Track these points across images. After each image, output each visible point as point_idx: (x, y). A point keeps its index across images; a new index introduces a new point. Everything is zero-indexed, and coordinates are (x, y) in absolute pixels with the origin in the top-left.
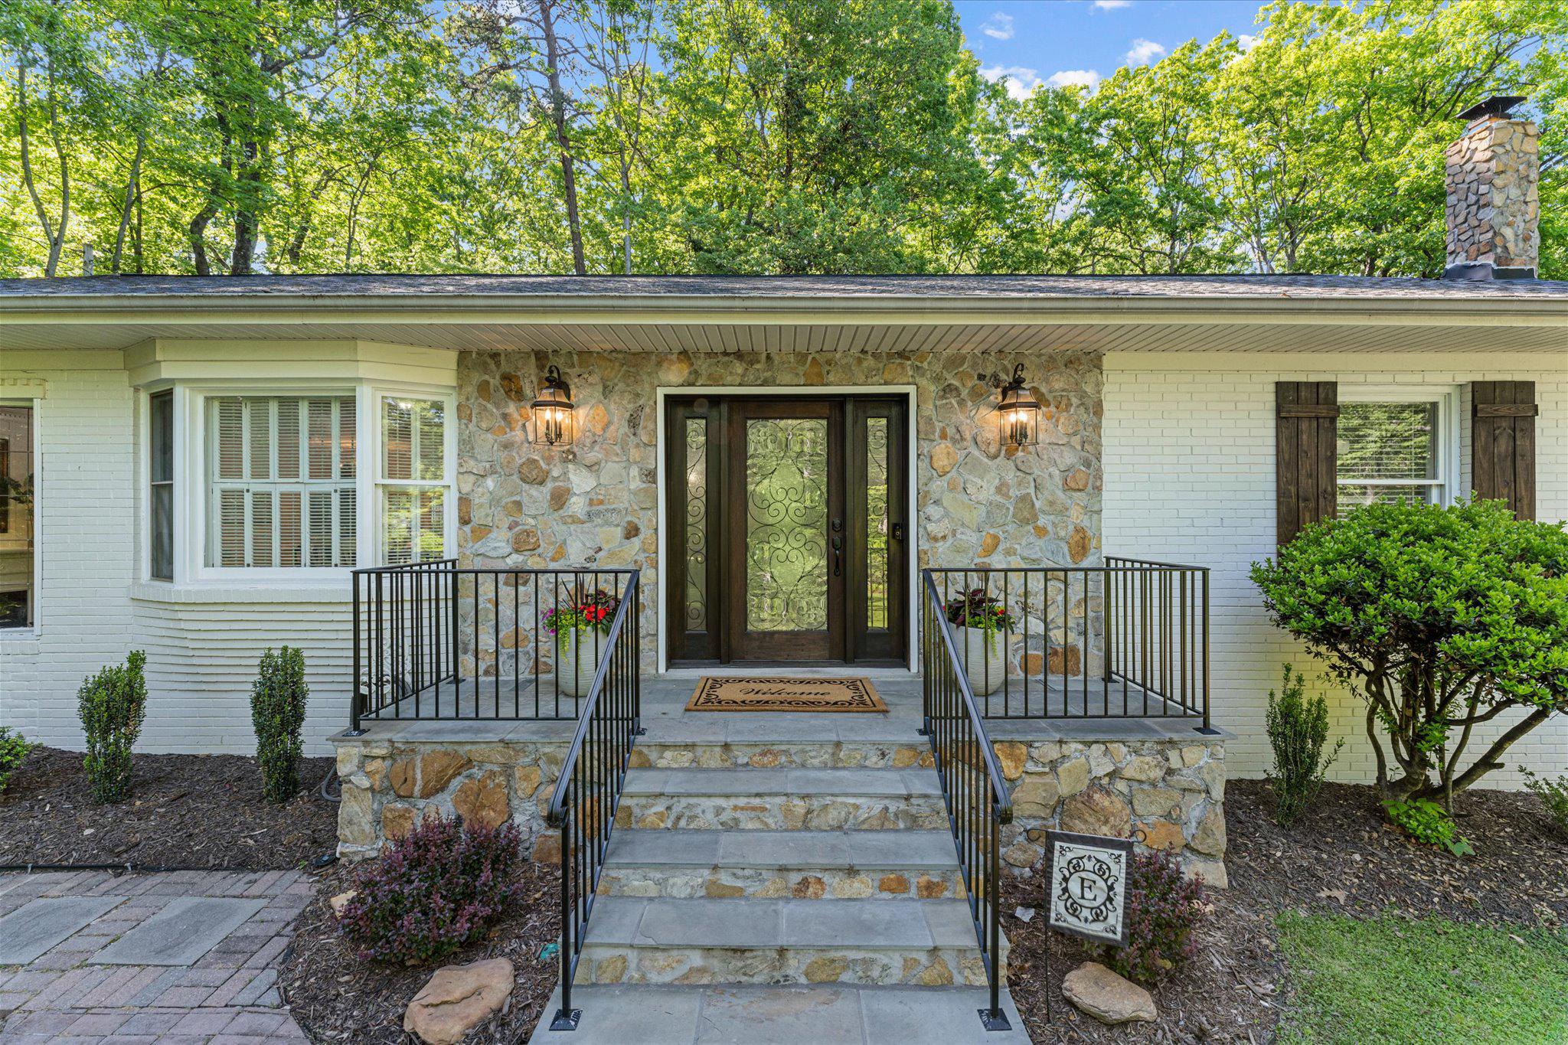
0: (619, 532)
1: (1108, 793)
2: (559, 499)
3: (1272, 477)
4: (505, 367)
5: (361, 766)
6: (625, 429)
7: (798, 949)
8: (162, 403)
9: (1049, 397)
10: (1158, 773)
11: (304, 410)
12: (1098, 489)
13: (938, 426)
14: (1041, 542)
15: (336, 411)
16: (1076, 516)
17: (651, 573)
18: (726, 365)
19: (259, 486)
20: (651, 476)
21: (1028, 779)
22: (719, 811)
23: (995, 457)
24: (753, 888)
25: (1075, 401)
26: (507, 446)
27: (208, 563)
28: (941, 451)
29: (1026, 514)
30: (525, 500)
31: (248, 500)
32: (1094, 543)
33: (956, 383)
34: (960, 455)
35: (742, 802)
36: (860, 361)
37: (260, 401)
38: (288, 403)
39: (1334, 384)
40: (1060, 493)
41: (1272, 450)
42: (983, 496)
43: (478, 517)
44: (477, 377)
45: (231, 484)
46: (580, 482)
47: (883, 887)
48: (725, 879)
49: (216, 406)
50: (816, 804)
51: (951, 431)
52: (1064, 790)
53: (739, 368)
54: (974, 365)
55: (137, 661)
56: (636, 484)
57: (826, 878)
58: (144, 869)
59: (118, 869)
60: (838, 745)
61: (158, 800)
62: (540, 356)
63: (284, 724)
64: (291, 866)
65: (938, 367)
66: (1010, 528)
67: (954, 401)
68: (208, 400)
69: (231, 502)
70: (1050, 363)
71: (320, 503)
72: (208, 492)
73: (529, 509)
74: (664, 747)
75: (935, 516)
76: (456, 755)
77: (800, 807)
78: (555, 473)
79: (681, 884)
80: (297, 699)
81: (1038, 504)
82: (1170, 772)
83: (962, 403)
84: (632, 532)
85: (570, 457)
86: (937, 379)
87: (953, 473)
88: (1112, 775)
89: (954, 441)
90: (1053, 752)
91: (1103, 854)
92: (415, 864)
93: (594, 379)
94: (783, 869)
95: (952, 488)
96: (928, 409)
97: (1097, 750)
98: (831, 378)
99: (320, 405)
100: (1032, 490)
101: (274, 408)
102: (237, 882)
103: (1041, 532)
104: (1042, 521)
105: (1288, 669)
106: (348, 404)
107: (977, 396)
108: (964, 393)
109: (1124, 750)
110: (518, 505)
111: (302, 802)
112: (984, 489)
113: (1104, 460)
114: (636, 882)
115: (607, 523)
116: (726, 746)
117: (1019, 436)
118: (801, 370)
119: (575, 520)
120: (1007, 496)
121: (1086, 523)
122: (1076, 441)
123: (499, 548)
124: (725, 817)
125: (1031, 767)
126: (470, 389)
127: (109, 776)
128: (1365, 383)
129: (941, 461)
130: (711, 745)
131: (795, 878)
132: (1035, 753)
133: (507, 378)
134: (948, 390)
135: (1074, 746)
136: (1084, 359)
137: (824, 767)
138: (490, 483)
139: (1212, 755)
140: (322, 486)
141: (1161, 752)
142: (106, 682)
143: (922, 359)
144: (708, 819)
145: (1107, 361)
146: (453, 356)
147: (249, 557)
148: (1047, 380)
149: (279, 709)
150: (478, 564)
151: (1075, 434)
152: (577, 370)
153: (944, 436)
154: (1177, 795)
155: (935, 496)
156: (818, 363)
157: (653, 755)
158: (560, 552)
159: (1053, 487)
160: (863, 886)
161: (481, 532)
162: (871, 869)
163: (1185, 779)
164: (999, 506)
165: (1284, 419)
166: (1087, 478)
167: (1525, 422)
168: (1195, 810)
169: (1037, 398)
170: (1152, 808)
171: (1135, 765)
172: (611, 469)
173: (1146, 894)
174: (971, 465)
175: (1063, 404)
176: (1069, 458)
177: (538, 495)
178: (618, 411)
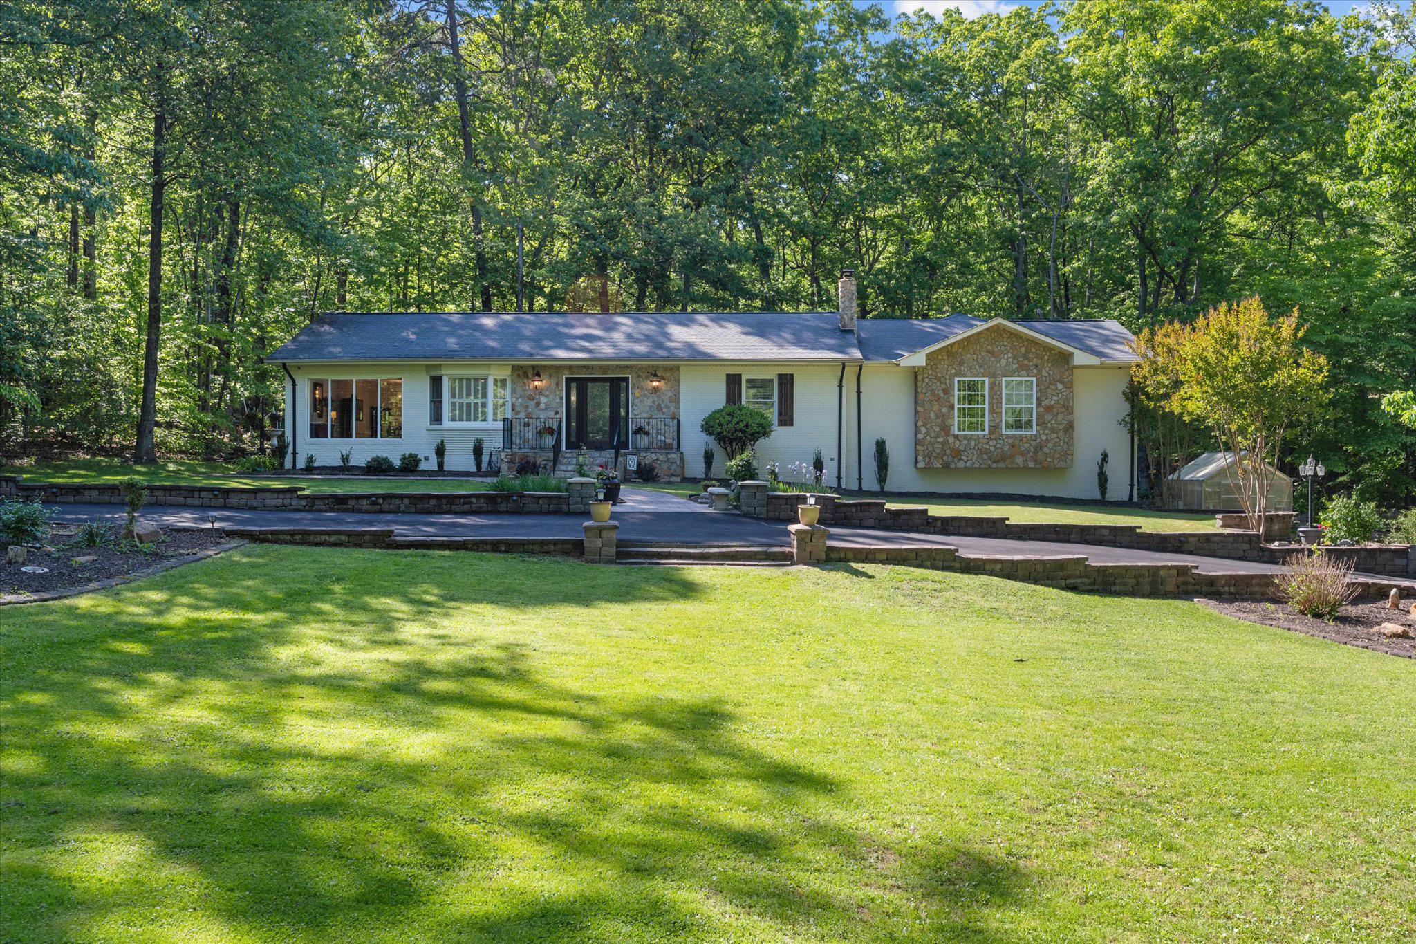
0: (554, 412)
1: (657, 462)
2: (538, 404)
3: (725, 399)
4: (524, 370)
5: (506, 457)
6: (555, 386)
8: (436, 382)
9: (666, 378)
10: (666, 459)
11: (473, 381)
12: (679, 402)
13: (636, 385)
14: (663, 416)
15: (481, 382)
16: (672, 409)
17: (562, 422)
18: (582, 370)
19: (461, 401)
20: (562, 398)
23: (651, 393)
25: (673, 379)
26: (524, 390)
27: (448, 420)
28: (637, 393)
29: (659, 408)
30: (529, 404)
31: (458, 404)
32: (677, 415)
33: (641, 375)
34: (642, 393)
36: (616, 369)
37: (462, 379)
38: (468, 380)
39: (742, 375)
40: (668, 403)
41: (725, 392)
42: (648, 404)
43: (517, 409)
44: (516, 373)
45: (454, 401)
46: (543, 400)
49: (451, 381)
51: (640, 386)
53: (585, 371)
54: (646, 370)
56: (558, 400)
62: (533, 368)
63: (480, 454)
65: (636, 371)
67: (640, 379)
68: (449, 379)
69: (453, 404)
70: (666, 370)
71: (476, 405)
72: (449, 402)
73: (530, 407)
75: (636, 409)
76: (524, 455)
78: (537, 398)
80: (481, 449)
81: (662, 406)
82: (668, 459)
83: (642, 380)
84: (557, 413)
85: (541, 393)
86: (636, 373)
87: (640, 398)
89: (641, 389)
90: (645, 455)
93: (547, 373)
95: (640, 402)
96: (634, 381)
97: (654, 454)
98: (607, 373)
99: (477, 380)
100: (661, 402)
101: (464, 381)
103: (663, 413)
106: (485, 379)
107: (647, 378)
108: (643, 377)
109: (659, 454)
110: (527, 405)
112: (648, 402)
113: (681, 394)
115: (551, 410)
117: (655, 389)
118: (600, 372)
119: (542, 410)
120: (655, 404)
121: (675, 411)
122: (673, 389)
123: (522, 417)
126: (514, 376)
127: (441, 466)
128: (751, 375)
132: (641, 455)
133: (524, 373)
136: (675, 369)
138: (519, 400)
139: (677, 455)
140: (477, 400)
141: (667, 455)
142: (439, 445)
143: (632, 368)
145: (681, 371)
146: (510, 368)
147: (458, 419)
148: (665, 374)
149: (478, 451)
151: (672, 387)
152: (542, 371)
153: (638, 388)
154: (670, 464)
155: (635, 404)
156: (605, 369)
159: (667, 401)
161: (518, 413)
163: (671, 460)
164: (652, 406)
165: (728, 384)
166: (676, 399)
167: (792, 384)
168: (673, 467)
169: (662, 378)
170: (665, 466)
171: (661, 458)
172: (551, 397)
173: (639, 465)
174: (645, 396)
175: (669, 380)
176: (670, 394)
177: (532, 404)
178: (553, 381)
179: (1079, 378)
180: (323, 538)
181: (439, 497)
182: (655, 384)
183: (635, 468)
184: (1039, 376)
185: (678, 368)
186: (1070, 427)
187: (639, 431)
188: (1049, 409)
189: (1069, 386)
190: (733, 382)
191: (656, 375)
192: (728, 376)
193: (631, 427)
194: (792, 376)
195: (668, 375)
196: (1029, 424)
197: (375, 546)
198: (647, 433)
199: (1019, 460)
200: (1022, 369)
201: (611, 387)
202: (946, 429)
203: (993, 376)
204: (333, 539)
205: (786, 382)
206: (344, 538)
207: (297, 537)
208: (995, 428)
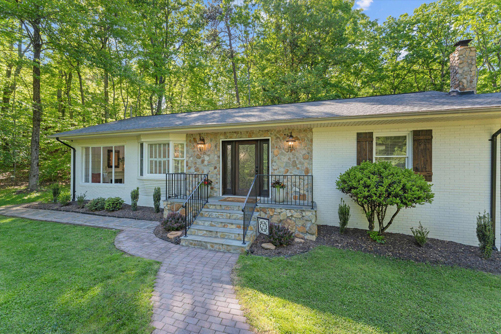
0: (213, 168)
1: (291, 220)
2: (203, 162)
3: (356, 156)
4: (194, 137)
5: (167, 206)
6: (214, 148)
7: (219, 232)
8: (142, 145)
9: (300, 138)
10: (300, 216)
11: (162, 145)
12: (312, 159)
13: (275, 145)
14: (298, 171)
15: (167, 146)
16: (306, 165)
17: (219, 176)
18: (233, 134)
19: (156, 160)
20: (219, 157)
21: (275, 216)
22: (216, 215)
23: (288, 152)
24: (217, 225)
25: (306, 139)
26: (194, 151)
27: (148, 173)
28: (276, 151)
29: (294, 164)
30: (197, 162)
31: (154, 161)
32: (310, 171)
33: (279, 136)
34: (280, 152)
35: (220, 213)
36: (259, 132)
37: (156, 144)
38: (160, 145)
39: (372, 133)
40: (302, 160)
41: (356, 149)
42: (285, 161)
43: (189, 165)
44: (189, 139)
45: (151, 159)
46: (206, 158)
47: (237, 227)
48: (213, 223)
49: (149, 146)
50: (231, 215)
51: (278, 147)
52: (281, 218)
53: (235, 135)
54: (283, 132)
55: (138, 188)
56: (216, 158)
57: (228, 225)
58: (138, 219)
59: (135, 219)
60: (239, 206)
61: (140, 211)
62: (200, 134)
63: (157, 199)
64: (157, 221)
65: (275, 133)
66: (291, 167)
67: (279, 140)
68: (148, 144)
69: (151, 162)
70: (300, 131)
71: (164, 162)
72: (148, 160)
73: (198, 164)
74: (211, 205)
75: (275, 165)
76: (180, 205)
77: (229, 215)
78: (202, 156)
79: (207, 224)
80: (159, 196)
81: (297, 162)
82: (303, 216)
83: (281, 140)
84: (215, 168)
85: (205, 153)
86: (275, 135)
87: (278, 156)
88: (292, 216)
89: (279, 149)
90: (279, 211)
91: (265, 221)
92: (171, 217)
93: (209, 138)
94: (222, 223)
95: (278, 159)
96: (273, 142)
97: (288, 211)
98: (253, 136)
99: (164, 145)
100: (296, 159)
101: (158, 146)
102: (150, 222)
103: (298, 168)
104: (298, 166)
105: (342, 199)
106: (169, 144)
107: (284, 139)
108: (281, 138)
109: (293, 211)
110: (196, 163)
111: (160, 213)
112: (285, 159)
113: (313, 152)
114: (200, 223)
115: (211, 166)
116: (221, 205)
117: (291, 149)
118: (247, 135)
119: (205, 166)
120: (290, 161)
121: (308, 167)
122: (306, 148)
123: (192, 170)
124: (217, 216)
125: (275, 213)
126: (188, 141)
127: (134, 207)
128: (382, 132)
129: (276, 153)
130: (218, 205)
131: (223, 224)
132: (276, 211)
133: (194, 139)
134: (278, 138)
135: (283, 210)
136: (308, 130)
137: (237, 210)
138: (191, 158)
139: (312, 214)
140: (165, 159)
141: (301, 212)
142: (134, 192)
143: (272, 131)
144: (214, 216)
145: (313, 130)
146: (185, 135)
147: (154, 172)
148: (299, 135)
149: (157, 197)
150: (189, 173)
151: (306, 146)
152: (205, 137)
153: (277, 148)
154: (305, 221)
155: (275, 161)
156: (250, 132)
157: (209, 206)
158: (203, 172)
159: (301, 158)
160: (234, 226)
161: (190, 168)
162: (235, 224)
163: (306, 218)
164: (288, 163)
165: (358, 142)
166: (309, 156)
168: (308, 225)
169: (297, 139)
170: (300, 223)
171: (296, 214)
172: (212, 156)
173: (271, 227)
174: (282, 154)
175: (303, 140)
176: (304, 152)
177: (199, 161)
178: (213, 144)
182: (290, 143)
183: (267, 233)
185: (310, 129)
187: (277, 184)
190: (364, 141)
191: (291, 136)
192: (358, 134)
193: (272, 180)
194: (431, 130)
195: (302, 135)
198: (283, 187)
201: (256, 147)
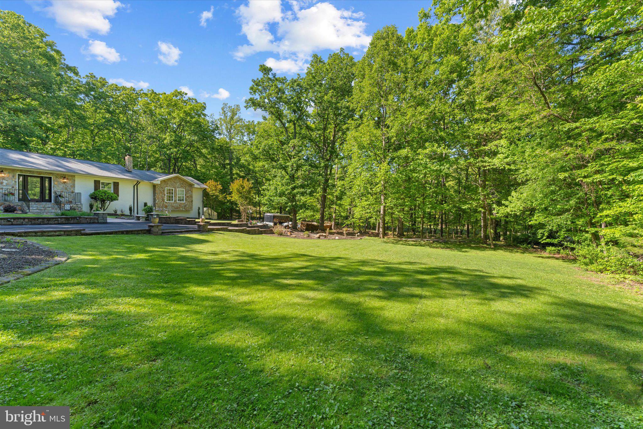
0: (11, 187)
3: (94, 188)
6: (12, 177)
17: (16, 192)
18: (27, 172)
20: (16, 182)
28: (56, 183)
29: (66, 189)
36: (45, 173)
39: (100, 181)
40: (70, 187)
41: (94, 186)
53: (29, 172)
54: (60, 175)
56: (13, 183)
66: (64, 190)
70: (69, 176)
84: (13, 187)
87: (57, 185)
93: (7, 171)
96: (54, 179)
100: (67, 187)
104: (68, 190)
107: (60, 178)
112: (61, 186)
115: (9, 186)
117: (65, 182)
118: (37, 173)
119: (4, 186)
120: (64, 187)
128: (103, 181)
143: (54, 174)
145: (76, 177)
151: (72, 182)
152: (5, 170)
153: (56, 181)
155: (55, 187)
156: (40, 173)
165: (95, 183)
166: (74, 186)
167: (118, 185)
169: (67, 179)
174: (59, 184)
175: (70, 180)
176: (71, 184)
178: (12, 175)
179: (194, 190)
180: (52, 233)
181: (43, 218)
182: (64, 180)
184: (185, 189)
185: (74, 176)
186: (192, 201)
187: (58, 196)
188: (188, 197)
189: (192, 192)
190: (97, 183)
191: (65, 178)
192: (95, 181)
193: (53, 195)
194: (118, 182)
195: (70, 178)
196: (183, 200)
197: (76, 235)
199: (181, 209)
200: (181, 187)
201: (41, 179)
202: (163, 200)
203: (175, 188)
204: (57, 233)
205: (116, 185)
206: (62, 233)
207: (39, 234)
208: (175, 201)
